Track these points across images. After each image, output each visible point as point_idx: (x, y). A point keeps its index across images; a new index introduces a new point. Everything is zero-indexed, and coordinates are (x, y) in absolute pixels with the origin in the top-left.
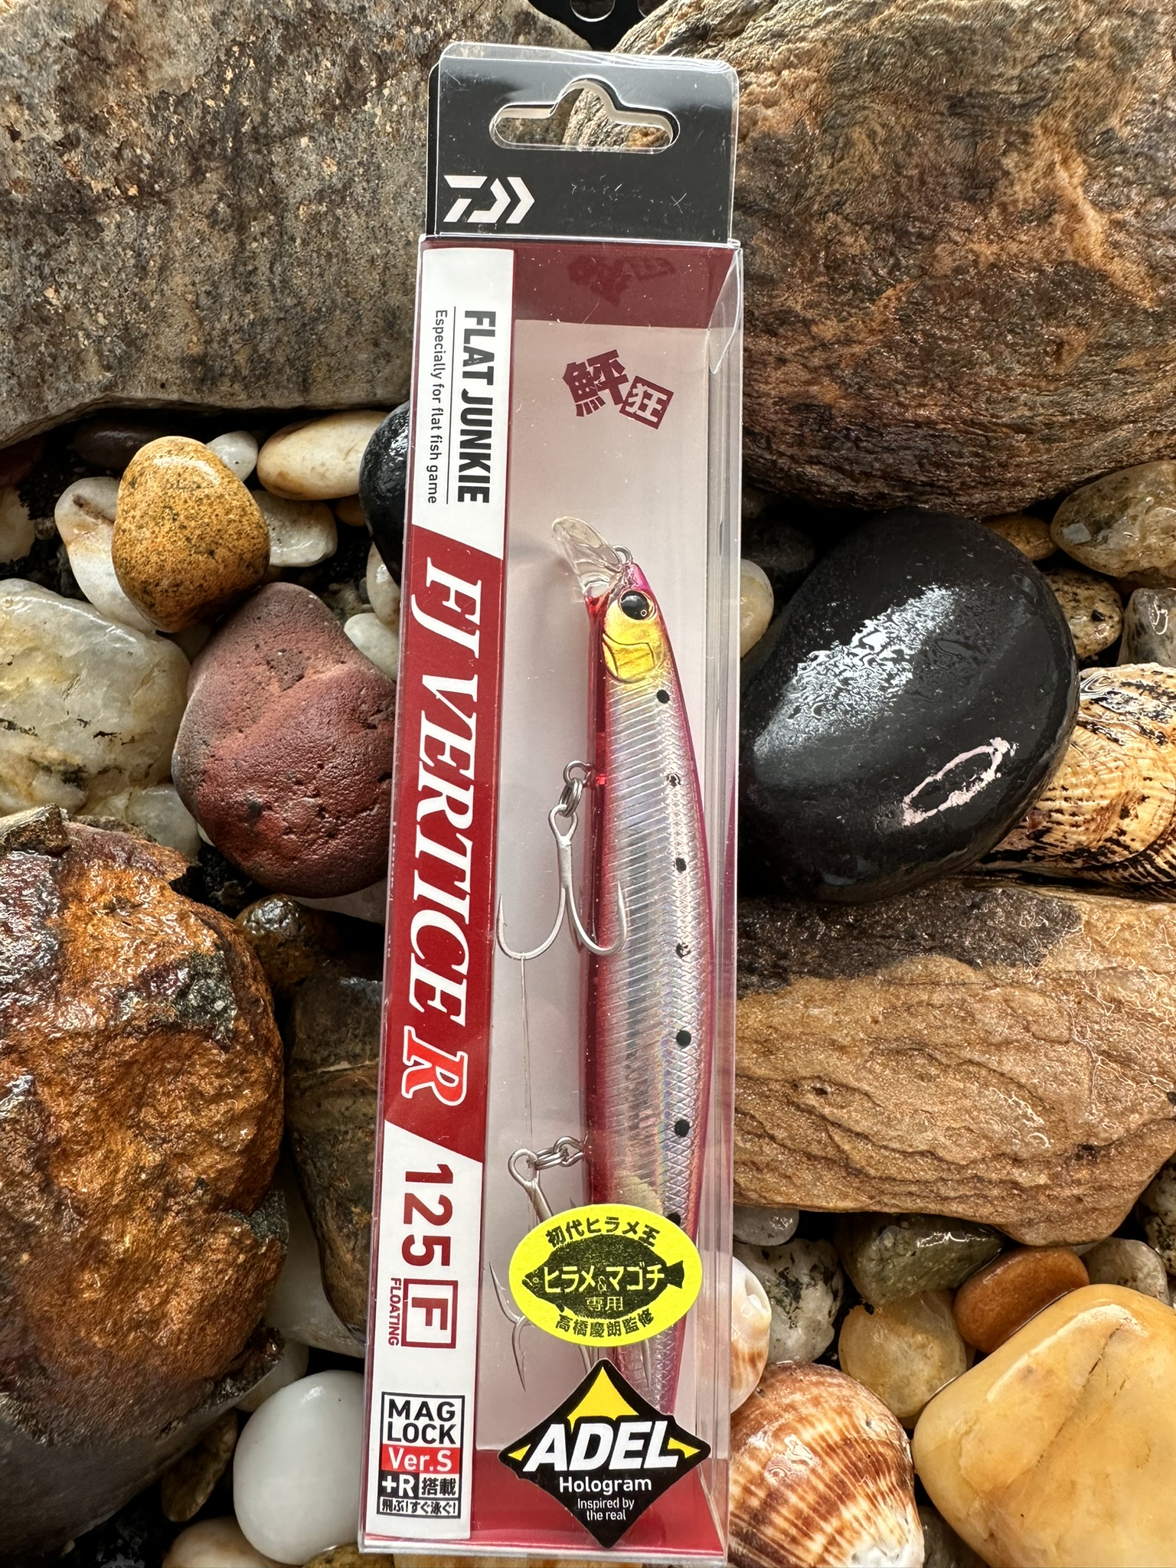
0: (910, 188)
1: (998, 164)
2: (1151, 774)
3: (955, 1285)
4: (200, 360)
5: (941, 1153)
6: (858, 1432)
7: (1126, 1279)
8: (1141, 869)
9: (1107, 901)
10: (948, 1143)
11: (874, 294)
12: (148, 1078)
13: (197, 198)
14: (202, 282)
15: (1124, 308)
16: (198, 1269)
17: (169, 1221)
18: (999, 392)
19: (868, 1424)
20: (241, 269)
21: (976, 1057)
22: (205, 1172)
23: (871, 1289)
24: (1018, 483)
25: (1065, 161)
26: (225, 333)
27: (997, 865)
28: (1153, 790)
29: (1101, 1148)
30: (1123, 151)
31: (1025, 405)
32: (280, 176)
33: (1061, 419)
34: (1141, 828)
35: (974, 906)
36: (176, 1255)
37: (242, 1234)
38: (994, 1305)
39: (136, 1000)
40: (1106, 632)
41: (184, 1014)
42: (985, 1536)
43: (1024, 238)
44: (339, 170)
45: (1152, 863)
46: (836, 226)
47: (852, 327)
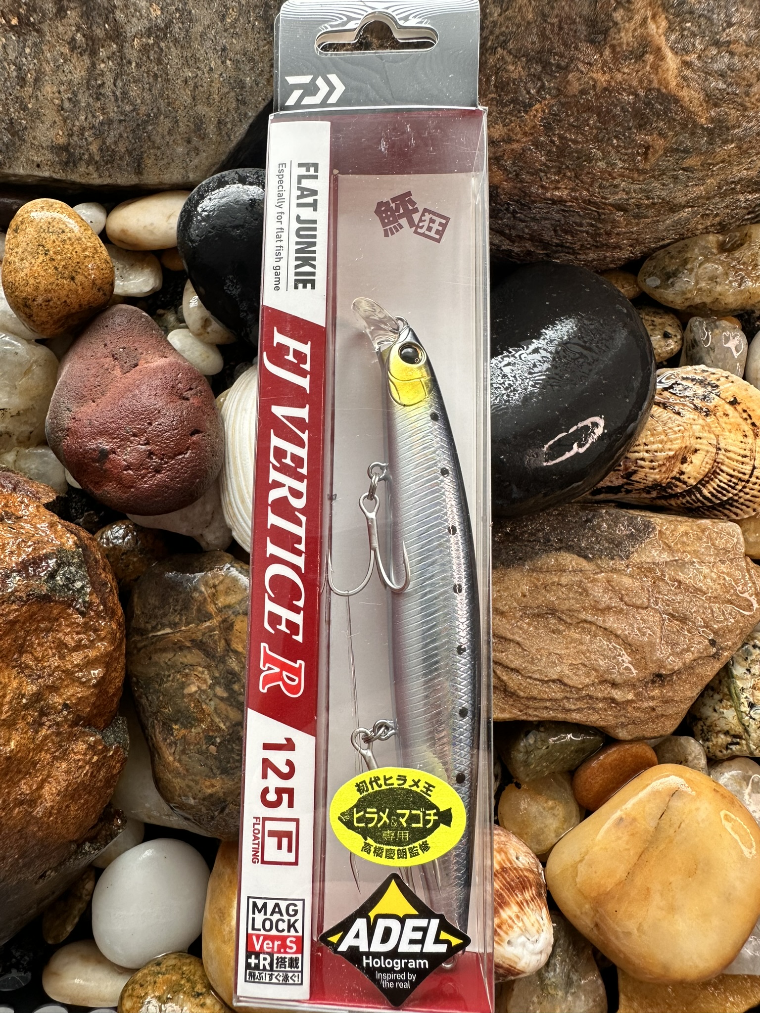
0: (552, 31)
1: (609, 17)
2: (701, 435)
3: (574, 768)
4: (65, 148)
5: (566, 680)
6: (511, 863)
7: (682, 760)
8: (693, 497)
9: (672, 518)
10: (570, 674)
11: (527, 107)
12: (28, 633)
13: (61, 29)
14: (65, 91)
15: (689, 124)
16: (64, 765)
17: (44, 732)
18: (608, 180)
19: (517, 858)
20: (93, 83)
21: (589, 618)
22: (68, 699)
23: (521, 772)
24: (617, 247)
25: (654, 17)
26: (82, 129)
27: (601, 497)
28: (702, 445)
29: (667, 676)
30: (691, 12)
31: (624, 190)
32: (120, 16)
33: (646, 202)
34: (694, 469)
35: (588, 521)
36: (48, 756)
37: (95, 742)
38: (599, 779)
39: (18, 578)
40: (672, 345)
41: (53, 590)
42: (592, 926)
43: (626, 70)
44: (162, 13)
45: (701, 493)
46: (503, 58)
47: (512, 130)
